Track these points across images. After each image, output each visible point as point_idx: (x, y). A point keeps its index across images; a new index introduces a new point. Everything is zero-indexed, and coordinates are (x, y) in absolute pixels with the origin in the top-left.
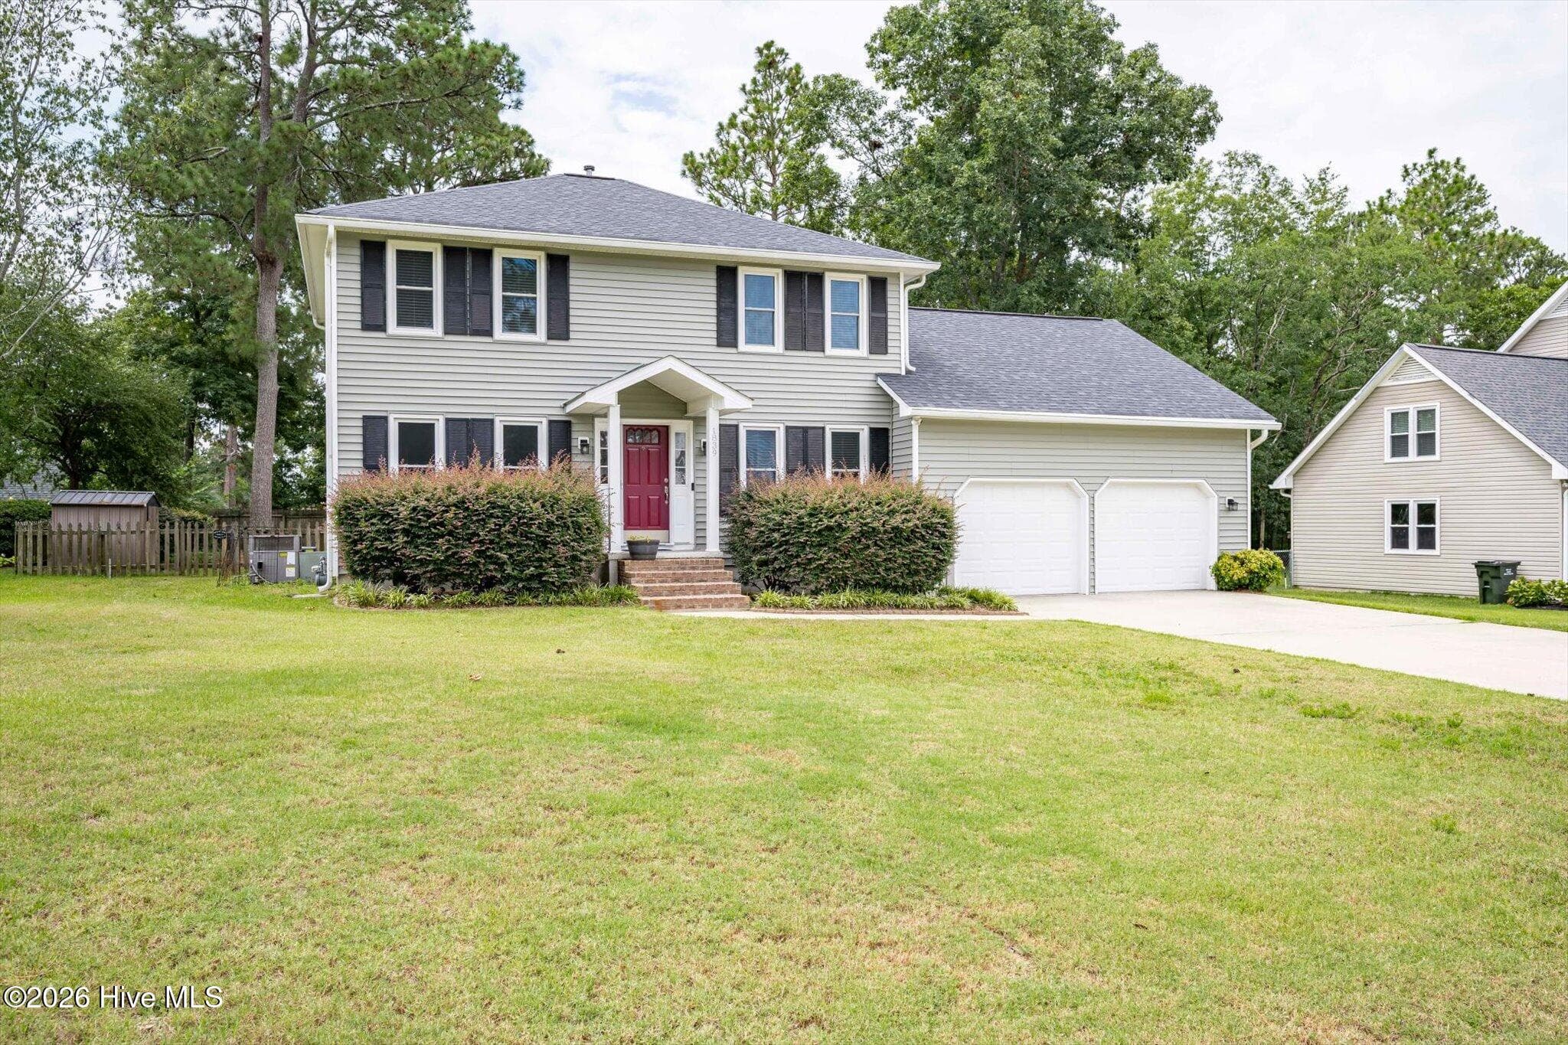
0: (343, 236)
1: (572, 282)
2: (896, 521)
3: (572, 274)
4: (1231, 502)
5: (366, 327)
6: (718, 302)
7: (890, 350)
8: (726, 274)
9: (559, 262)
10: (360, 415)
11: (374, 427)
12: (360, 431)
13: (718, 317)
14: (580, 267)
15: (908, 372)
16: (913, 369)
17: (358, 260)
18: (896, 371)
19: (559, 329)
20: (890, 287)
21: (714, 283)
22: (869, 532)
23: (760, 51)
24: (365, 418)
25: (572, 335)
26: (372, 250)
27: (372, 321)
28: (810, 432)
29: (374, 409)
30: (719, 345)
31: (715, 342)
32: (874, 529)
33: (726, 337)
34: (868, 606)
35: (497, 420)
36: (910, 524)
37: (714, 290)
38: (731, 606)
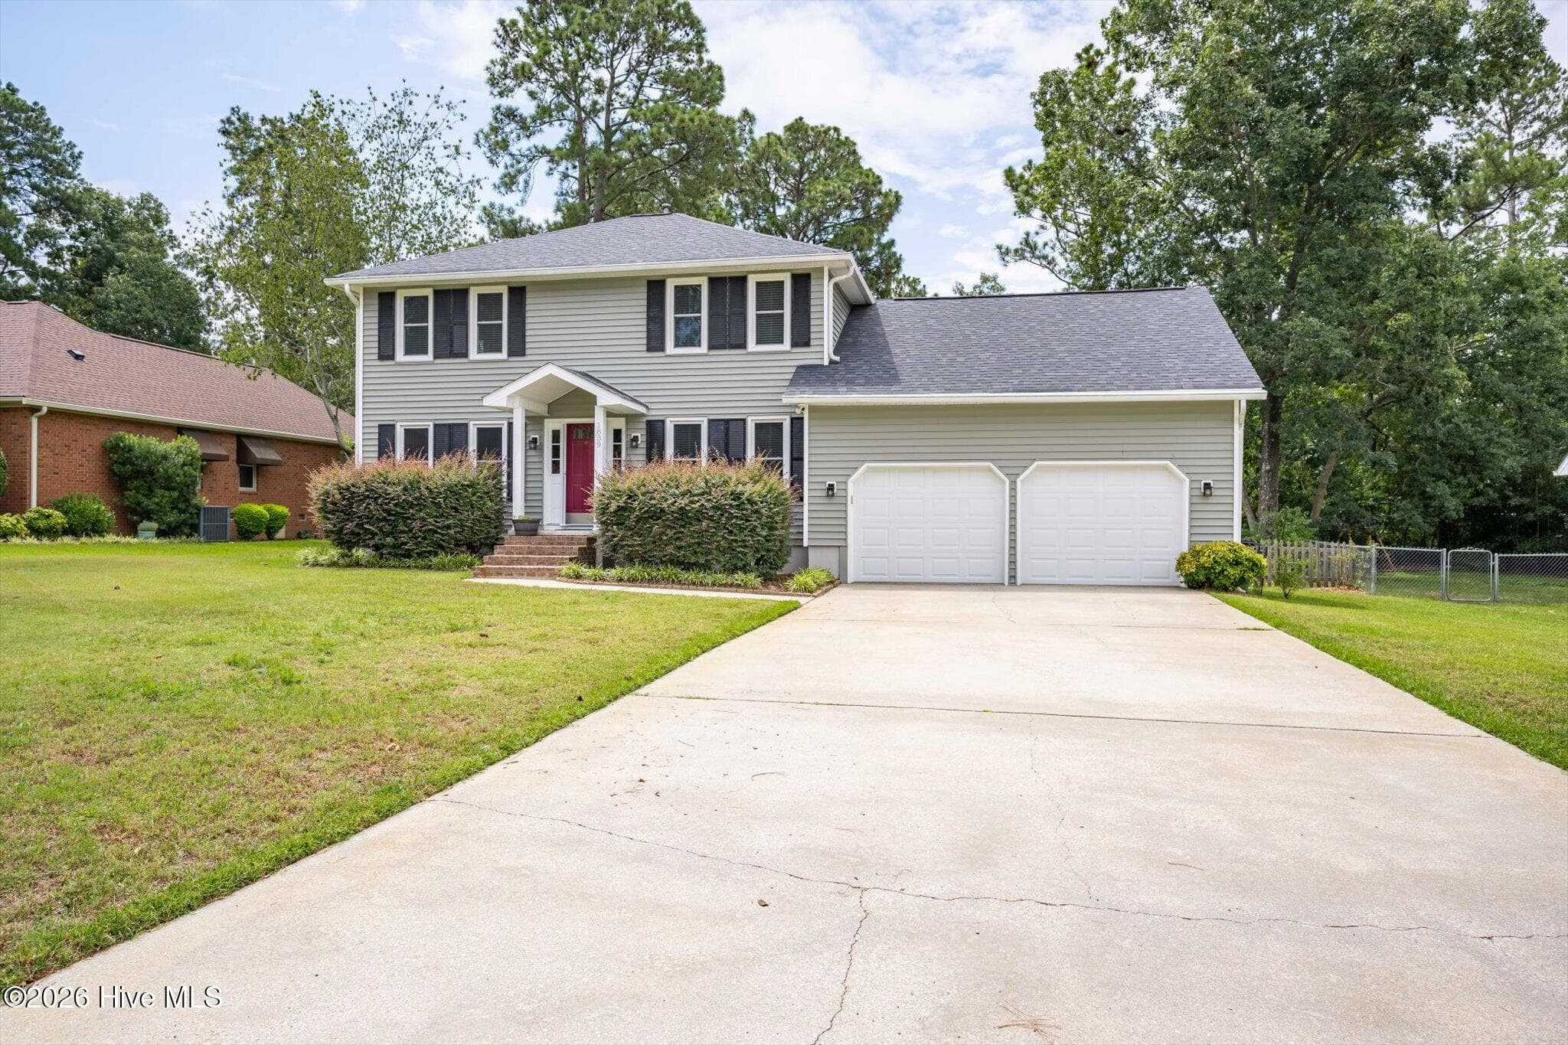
0: (367, 290)
1: (528, 308)
2: (682, 502)
3: (528, 301)
4: (1207, 486)
5: (381, 358)
6: (648, 312)
7: (813, 342)
8: (655, 286)
9: (518, 292)
10: (377, 424)
11: (386, 433)
12: (376, 436)
13: (648, 325)
14: (534, 295)
15: (832, 362)
16: (837, 359)
17: (376, 308)
18: (819, 362)
19: (518, 348)
20: (813, 282)
21: (645, 296)
22: (657, 514)
23: (1079, 56)
24: (380, 426)
25: (528, 352)
26: (386, 298)
27: (386, 353)
28: (732, 425)
29: (386, 419)
30: (648, 350)
31: (644, 348)
32: (662, 510)
33: (655, 343)
34: (652, 581)
35: (471, 424)
36: (696, 506)
37: (645, 303)
38: (543, 575)
